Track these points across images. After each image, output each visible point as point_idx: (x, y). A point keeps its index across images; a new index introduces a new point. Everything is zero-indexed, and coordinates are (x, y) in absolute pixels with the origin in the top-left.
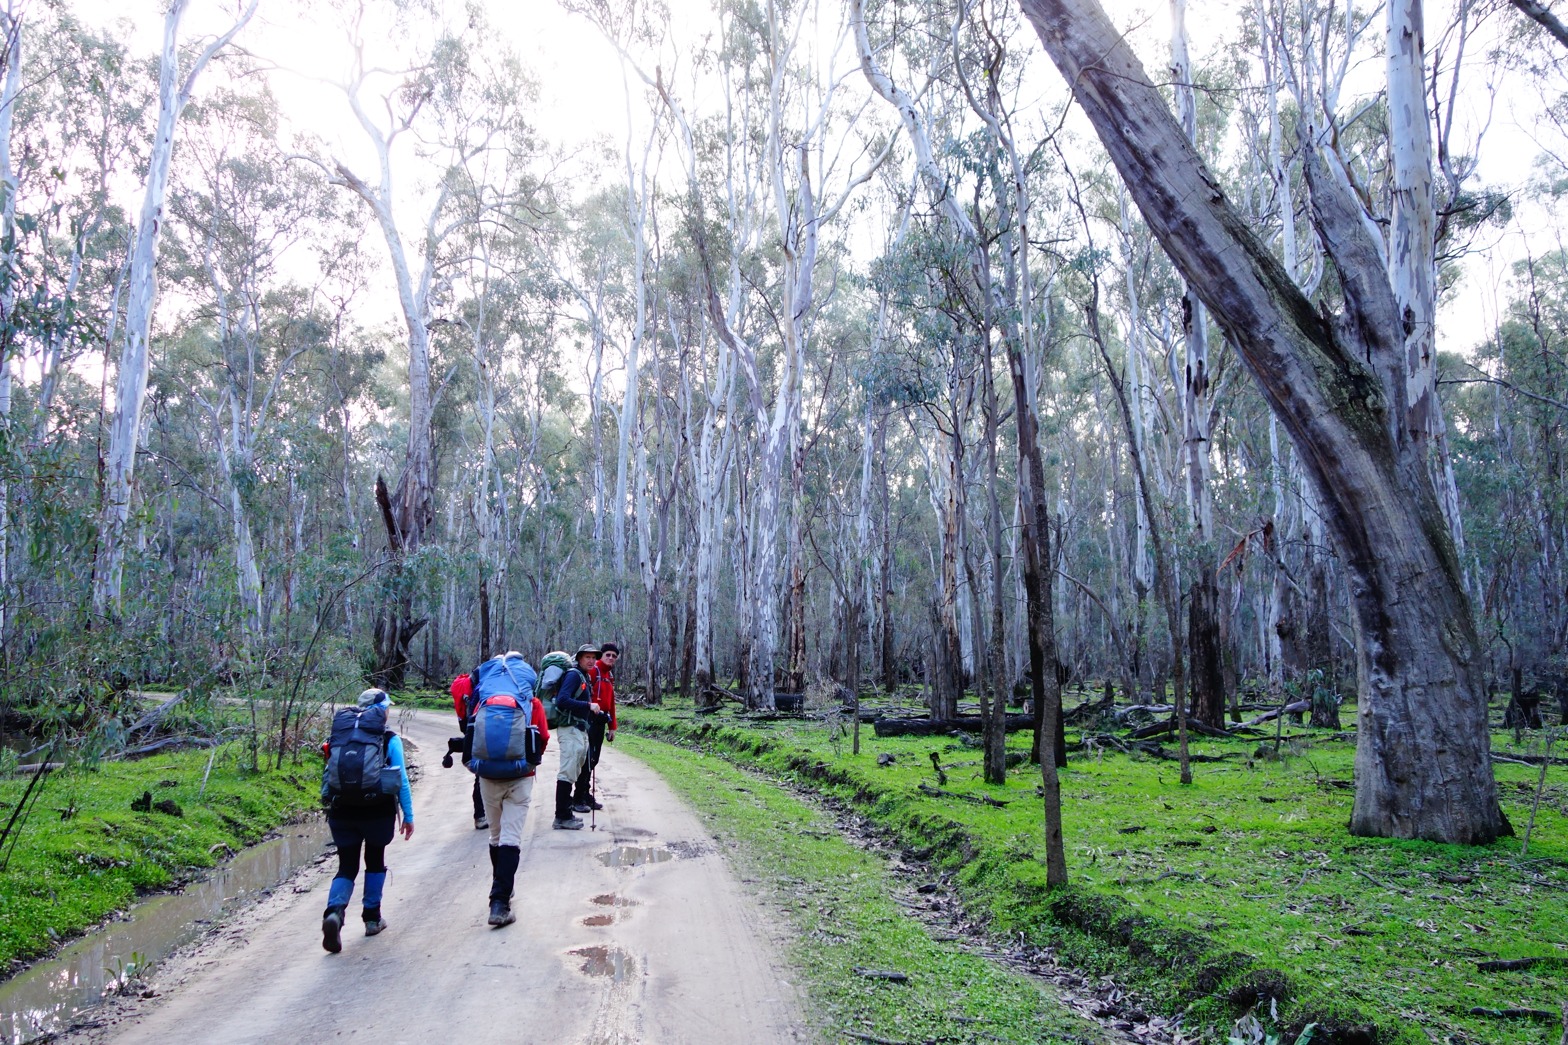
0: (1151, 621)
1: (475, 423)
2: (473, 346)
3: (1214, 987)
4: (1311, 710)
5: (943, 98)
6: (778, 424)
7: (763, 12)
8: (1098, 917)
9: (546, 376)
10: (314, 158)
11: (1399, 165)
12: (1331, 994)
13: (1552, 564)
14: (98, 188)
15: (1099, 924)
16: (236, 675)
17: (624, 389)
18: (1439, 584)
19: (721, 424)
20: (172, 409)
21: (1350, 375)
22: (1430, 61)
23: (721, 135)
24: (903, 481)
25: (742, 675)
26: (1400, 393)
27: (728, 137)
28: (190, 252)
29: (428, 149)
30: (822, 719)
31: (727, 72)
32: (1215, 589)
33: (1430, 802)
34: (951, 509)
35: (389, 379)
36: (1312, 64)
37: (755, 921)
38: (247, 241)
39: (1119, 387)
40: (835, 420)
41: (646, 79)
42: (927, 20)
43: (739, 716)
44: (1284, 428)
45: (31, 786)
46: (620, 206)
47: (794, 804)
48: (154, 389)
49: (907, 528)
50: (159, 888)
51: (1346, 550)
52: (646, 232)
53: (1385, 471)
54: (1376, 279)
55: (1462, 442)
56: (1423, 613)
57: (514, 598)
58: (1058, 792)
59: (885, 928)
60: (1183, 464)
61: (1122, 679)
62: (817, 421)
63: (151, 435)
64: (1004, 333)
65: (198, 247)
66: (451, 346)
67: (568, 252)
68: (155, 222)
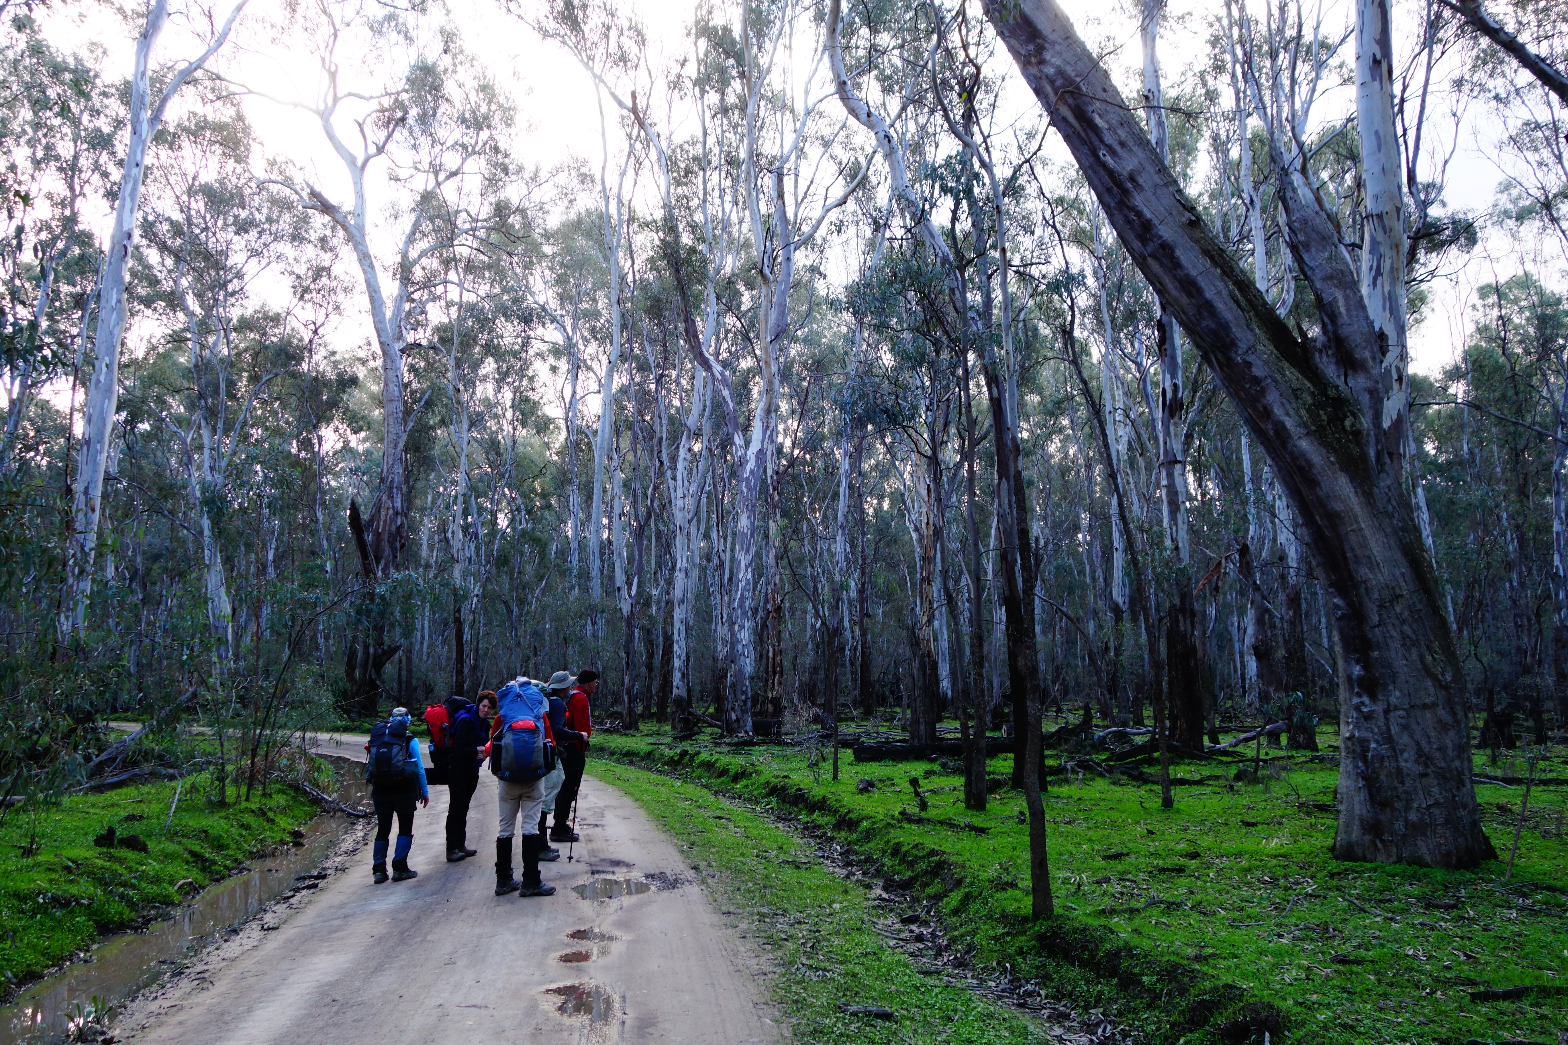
0: (1128, 643)
1: (450, 448)
2: (447, 370)
3: (1206, 1021)
4: (1288, 731)
5: (917, 123)
6: (754, 447)
7: (738, 39)
8: (1084, 948)
9: (521, 400)
10: (288, 182)
11: (1370, 189)
12: (1325, 1028)
13: (1522, 584)
14: (67, 212)
15: (1086, 955)
16: (203, 706)
17: (600, 413)
18: (1419, 607)
19: (697, 448)
20: (142, 435)
21: (1327, 396)
22: (1397, 87)
23: (695, 159)
24: (879, 504)
25: (719, 700)
26: (1377, 415)
27: (703, 162)
28: (161, 276)
29: (403, 174)
30: (800, 744)
31: (702, 97)
32: (1191, 610)
33: (1414, 826)
34: (928, 532)
35: (362, 404)
36: (1280, 92)
37: (736, 955)
38: (218, 266)
39: (1096, 410)
40: (812, 443)
41: (621, 104)
42: (902, 47)
43: (716, 741)
46: (596, 230)
47: (774, 832)
48: (124, 415)
49: (884, 551)
50: (122, 927)
51: (1326, 572)
52: (621, 256)
53: (1364, 493)
54: (1352, 302)
55: (1431, 463)
56: (1404, 636)
57: (488, 624)
58: (1043, 819)
59: (868, 961)
60: (1158, 486)
61: (1098, 700)
62: (794, 444)
63: (120, 461)
64: (980, 356)
65: (169, 272)
66: (425, 370)
67: (543, 276)
68: (125, 247)
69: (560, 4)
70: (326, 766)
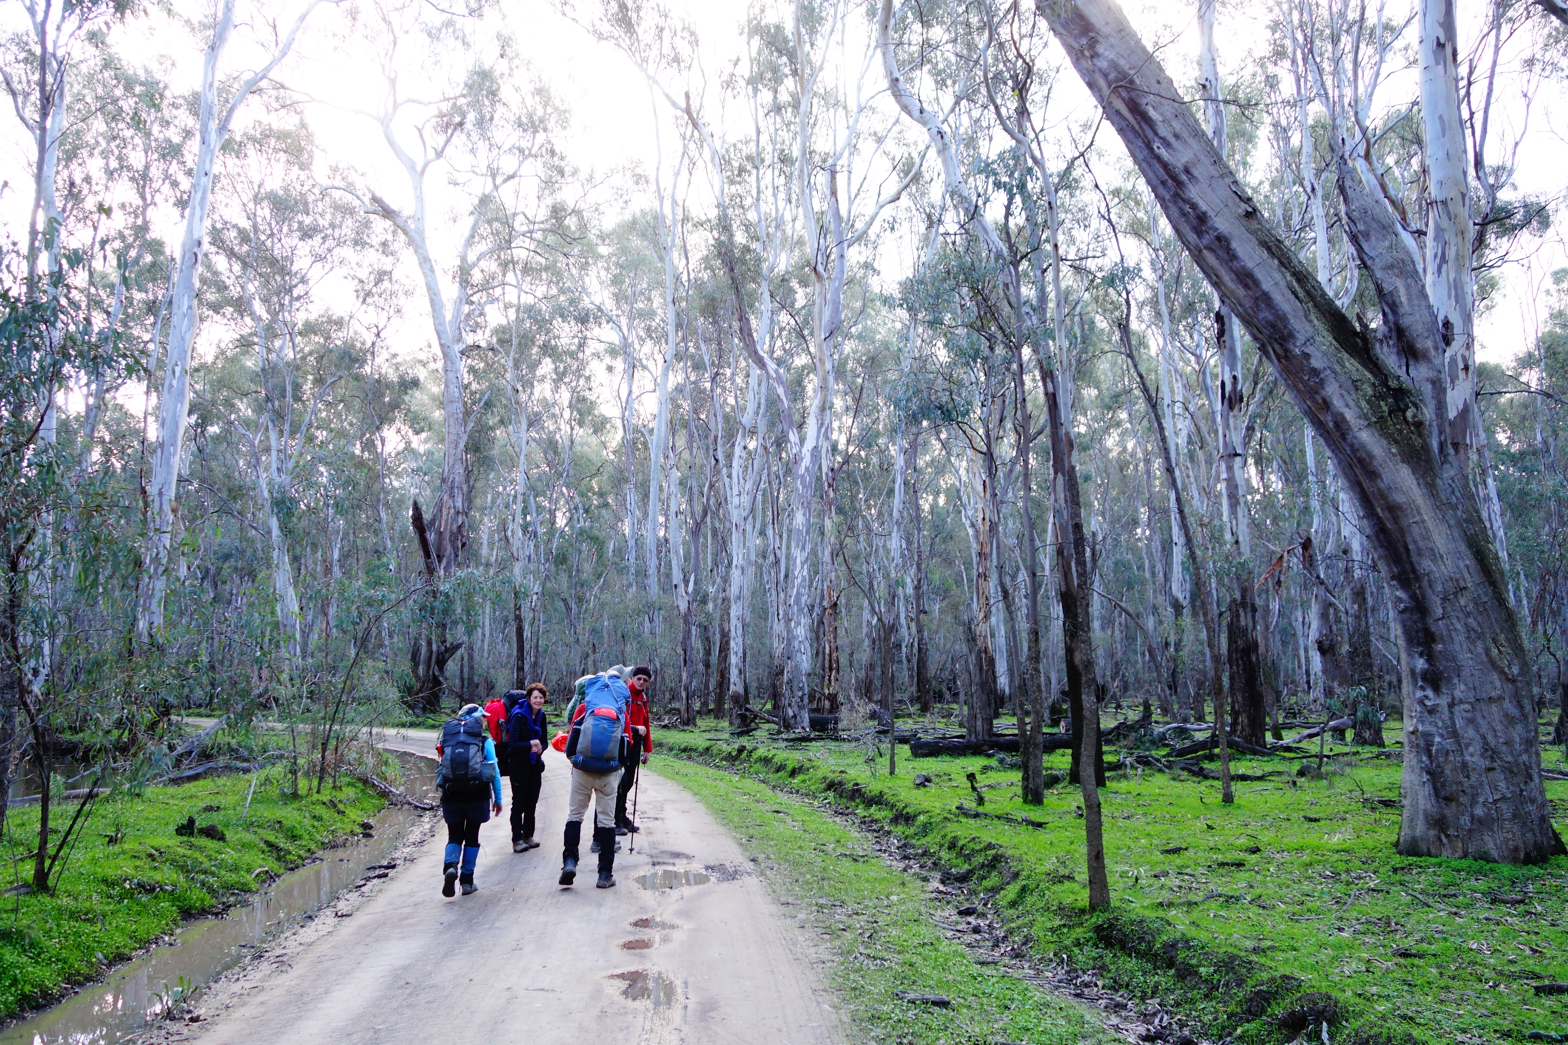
0: (1188, 639)
1: (509, 447)
2: (506, 371)
3: (1263, 1011)
4: (1354, 727)
5: (970, 117)
6: (809, 444)
7: (790, 37)
8: (1141, 939)
9: (578, 400)
10: (350, 188)
11: (1435, 176)
12: (1384, 1018)
14: (139, 222)
15: (1143, 946)
16: (276, 700)
17: (656, 412)
18: (1485, 599)
19: (752, 445)
20: (212, 437)
21: (1389, 388)
22: (1463, 70)
23: (749, 158)
24: (935, 500)
25: (776, 696)
26: (1441, 406)
27: (756, 161)
28: (228, 282)
30: (858, 740)
31: (755, 95)
32: (1253, 605)
33: (1480, 821)
34: (984, 528)
35: (423, 405)
36: (1343, 77)
37: (795, 944)
38: (284, 271)
39: (1153, 404)
40: (867, 439)
41: (675, 105)
42: (954, 41)
43: (774, 737)
44: (1321, 441)
45: (80, 811)
46: (650, 231)
47: (831, 826)
48: (194, 418)
49: (940, 547)
50: (204, 912)
51: (1388, 565)
52: (676, 256)
53: (1427, 484)
54: (1414, 291)
55: (1503, 453)
56: (1468, 629)
57: (548, 621)
58: (1099, 812)
59: (926, 950)
60: (1218, 480)
61: (1159, 697)
62: (848, 441)
63: (192, 463)
64: (1035, 351)
65: (237, 277)
66: (484, 371)
67: (599, 277)
68: (196, 254)
69: (614, 7)
70: (391, 759)
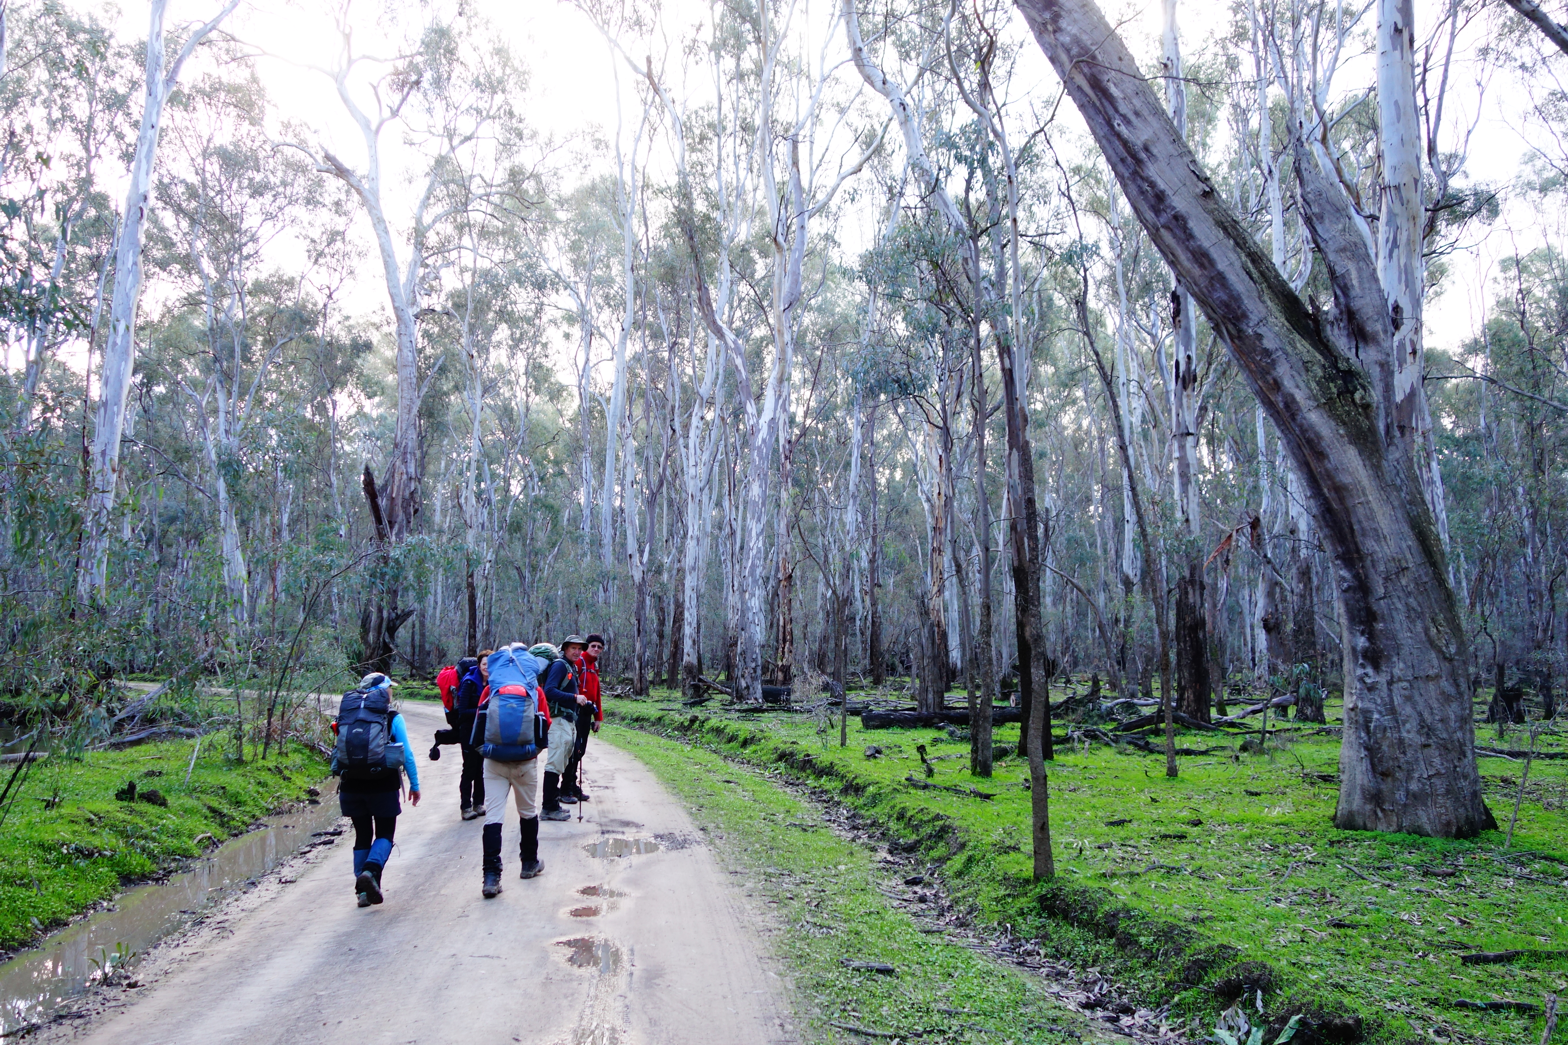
0: (1138, 615)
1: (463, 413)
2: (461, 336)
3: (1200, 979)
4: (1296, 704)
5: (934, 90)
6: (767, 416)
7: (754, 3)
8: (1083, 909)
9: (534, 367)
10: (302, 145)
11: (1388, 161)
12: (1316, 987)
13: (1535, 560)
14: (83, 174)
15: (1085, 916)
16: (221, 665)
17: (613, 380)
18: (1425, 579)
19: (710, 416)
20: (158, 398)
21: (1338, 370)
22: (1419, 57)
23: (710, 125)
24: (891, 474)
25: (729, 667)
26: (1388, 389)
27: (718, 128)
28: (176, 239)
29: (416, 138)
30: (809, 711)
31: (718, 62)
32: (1201, 583)
33: (1415, 796)
34: (939, 502)
35: (376, 369)
36: (1302, 60)
37: (742, 912)
38: (233, 229)
39: (1108, 381)
40: (824, 412)
41: (636, 69)
42: (919, 13)
43: (726, 707)
44: (1272, 421)
45: (15, 775)
46: (610, 196)
47: (781, 796)
48: (139, 377)
49: (895, 521)
50: (144, 878)
51: (1333, 545)
52: (635, 222)
53: (1373, 466)
54: (1365, 274)
55: (1448, 438)
56: (1409, 608)
57: (501, 589)
58: (1046, 785)
59: (872, 919)
60: (1170, 459)
61: (1108, 672)
62: (806, 413)
63: (136, 423)
64: (993, 327)
65: (185, 234)
66: (439, 336)
67: (557, 242)
68: (141, 209)
